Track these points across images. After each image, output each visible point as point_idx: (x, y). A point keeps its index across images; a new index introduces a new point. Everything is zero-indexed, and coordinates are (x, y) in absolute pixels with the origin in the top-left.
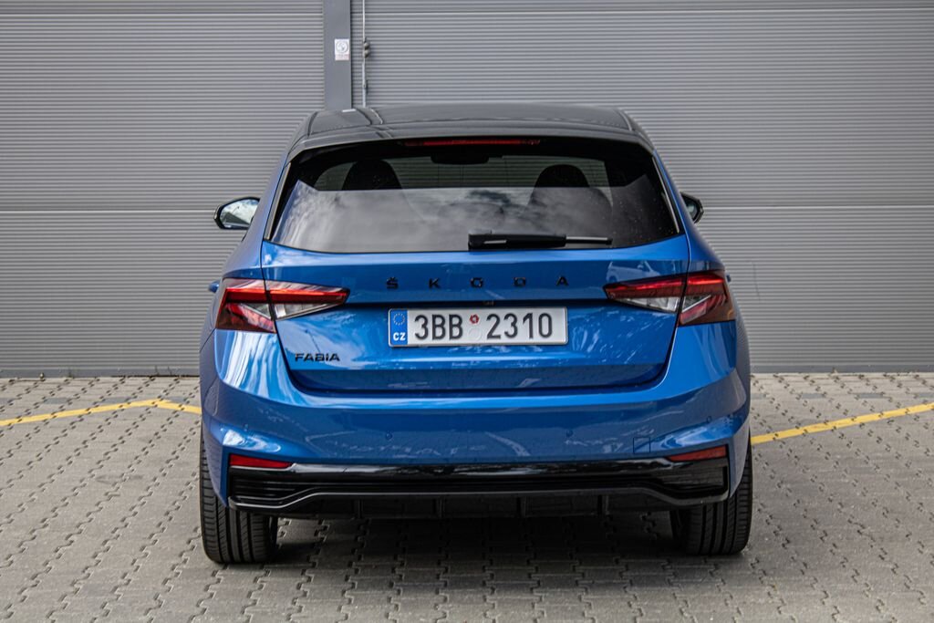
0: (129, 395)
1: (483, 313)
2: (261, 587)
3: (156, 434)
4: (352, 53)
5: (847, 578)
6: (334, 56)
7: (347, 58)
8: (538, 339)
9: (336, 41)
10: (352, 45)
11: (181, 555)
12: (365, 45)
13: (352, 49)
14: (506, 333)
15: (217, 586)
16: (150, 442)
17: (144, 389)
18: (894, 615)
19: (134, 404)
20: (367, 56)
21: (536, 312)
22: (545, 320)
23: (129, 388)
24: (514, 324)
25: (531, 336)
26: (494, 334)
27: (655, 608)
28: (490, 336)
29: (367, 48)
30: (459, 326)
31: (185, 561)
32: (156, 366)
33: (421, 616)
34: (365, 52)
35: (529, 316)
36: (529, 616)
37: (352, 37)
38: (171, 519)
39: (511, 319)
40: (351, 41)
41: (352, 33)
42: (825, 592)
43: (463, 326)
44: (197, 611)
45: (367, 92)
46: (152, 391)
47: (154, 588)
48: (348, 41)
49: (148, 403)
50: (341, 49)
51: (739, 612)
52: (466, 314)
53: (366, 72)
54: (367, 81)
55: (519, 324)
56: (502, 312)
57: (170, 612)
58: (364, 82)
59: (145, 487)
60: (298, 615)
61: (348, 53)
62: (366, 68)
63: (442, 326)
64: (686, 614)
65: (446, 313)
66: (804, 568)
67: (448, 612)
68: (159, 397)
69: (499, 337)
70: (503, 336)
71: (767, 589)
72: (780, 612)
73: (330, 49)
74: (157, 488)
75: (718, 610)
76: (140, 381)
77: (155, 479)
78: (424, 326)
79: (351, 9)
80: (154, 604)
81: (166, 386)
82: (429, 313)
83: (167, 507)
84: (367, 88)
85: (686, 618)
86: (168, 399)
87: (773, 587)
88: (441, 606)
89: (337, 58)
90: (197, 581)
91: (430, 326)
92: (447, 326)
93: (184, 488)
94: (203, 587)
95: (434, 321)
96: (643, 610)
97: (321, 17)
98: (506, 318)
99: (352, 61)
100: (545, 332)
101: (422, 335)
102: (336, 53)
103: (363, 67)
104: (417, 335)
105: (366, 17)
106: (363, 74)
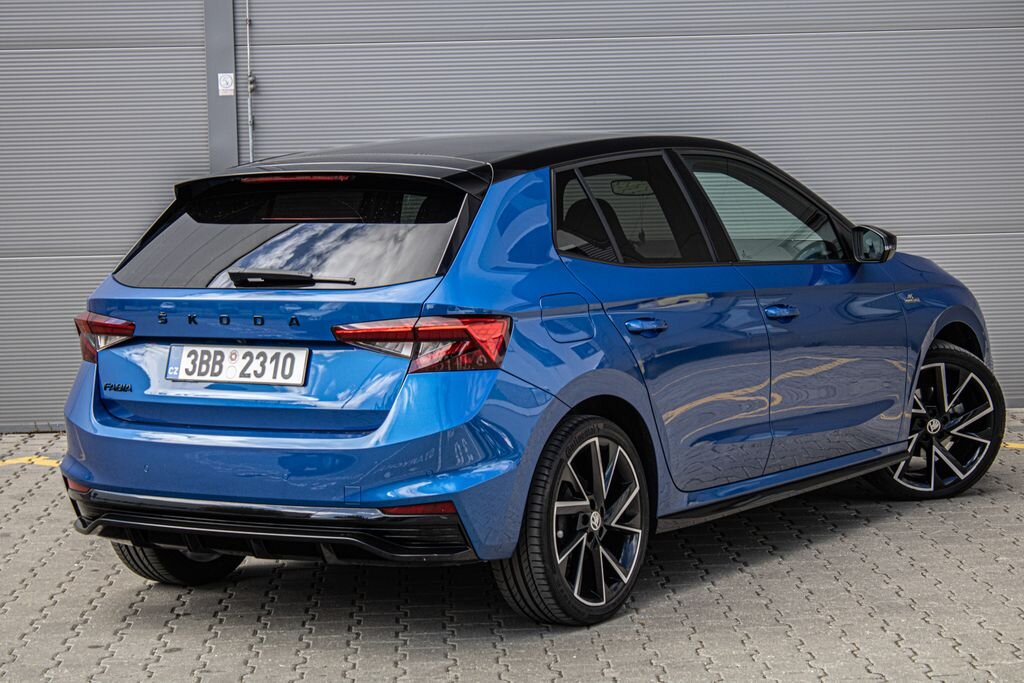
0: (5, 452)
1: (242, 351)
2: (122, 638)
3: (30, 491)
4: (236, 87)
5: (718, 614)
6: (218, 91)
7: (232, 93)
8: (280, 379)
9: (220, 75)
10: (236, 79)
11: (41, 611)
12: (251, 79)
13: (236, 83)
14: (255, 372)
15: (75, 640)
16: (23, 499)
17: (22, 446)
18: (757, 647)
19: (9, 461)
20: (252, 90)
21: (284, 352)
22: (289, 360)
23: (5, 445)
24: (263, 364)
25: (274, 377)
26: (247, 372)
27: (520, 648)
28: (242, 374)
29: (251, 83)
30: (220, 363)
31: (45, 617)
32: (35, 422)
33: (281, 663)
34: (250, 86)
35: (276, 356)
36: (391, 659)
37: (236, 71)
38: (35, 575)
39: (262, 359)
40: (236, 75)
41: (236, 67)
42: (694, 628)
43: (224, 363)
44: (52, 663)
45: (253, 129)
46: (29, 448)
47: (10, 644)
48: (232, 75)
49: (25, 460)
50: (226, 83)
51: (604, 649)
52: (227, 351)
53: (252, 108)
54: (253, 117)
55: (267, 364)
56: (255, 351)
57: (24, 666)
58: (250, 118)
59: (12, 545)
60: (155, 665)
61: (233, 87)
62: (252, 104)
63: (207, 363)
64: (549, 653)
65: (212, 349)
66: (677, 606)
67: (308, 657)
68: (37, 454)
69: (249, 376)
70: (253, 376)
71: (637, 626)
72: (644, 649)
73: (213, 84)
74: (24, 545)
75: (583, 648)
76: (18, 438)
77: (23, 536)
78: (193, 362)
79: (235, 41)
80: (8, 658)
81: (45, 443)
82: (199, 349)
83: (33, 563)
84: (253, 124)
85: (549, 656)
86: (45, 455)
87: (643, 624)
88: (302, 652)
89: (221, 94)
90: (55, 635)
91: (198, 363)
92: (211, 363)
93: (52, 544)
94: (61, 641)
95: (202, 358)
96: (507, 650)
97: (203, 50)
98: (258, 358)
99: (237, 96)
100: (287, 372)
101: (190, 370)
102: (220, 88)
103: (249, 102)
104: (187, 370)
105: (251, 49)
106: (249, 110)
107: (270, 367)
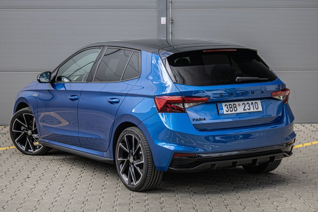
1: (241, 103)
4: (167, 22)
7: (165, 23)
8: (255, 110)
9: (162, 18)
10: (166, 19)
12: (171, 19)
14: (248, 109)
20: (171, 23)
21: (254, 102)
22: (256, 104)
24: (249, 106)
25: (254, 109)
26: (245, 109)
29: (171, 20)
30: (236, 107)
34: (171, 21)
35: (252, 103)
39: (248, 104)
40: (166, 18)
41: (167, 15)
43: (237, 107)
45: (171, 34)
48: (165, 18)
50: (163, 20)
52: (237, 103)
53: (171, 28)
55: (250, 106)
56: (246, 102)
58: (170, 31)
61: (165, 22)
62: (171, 27)
63: (232, 107)
65: (232, 103)
69: (246, 110)
70: (247, 110)
73: (160, 21)
78: (227, 108)
79: (167, 8)
82: (228, 104)
89: (162, 23)
91: (229, 108)
92: (233, 107)
95: (229, 106)
97: (157, 10)
98: (247, 104)
99: (167, 24)
100: (257, 108)
101: (227, 110)
102: (162, 22)
103: (170, 26)
104: (226, 111)
105: (171, 10)
106: (170, 29)
107: (251, 106)
